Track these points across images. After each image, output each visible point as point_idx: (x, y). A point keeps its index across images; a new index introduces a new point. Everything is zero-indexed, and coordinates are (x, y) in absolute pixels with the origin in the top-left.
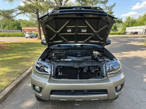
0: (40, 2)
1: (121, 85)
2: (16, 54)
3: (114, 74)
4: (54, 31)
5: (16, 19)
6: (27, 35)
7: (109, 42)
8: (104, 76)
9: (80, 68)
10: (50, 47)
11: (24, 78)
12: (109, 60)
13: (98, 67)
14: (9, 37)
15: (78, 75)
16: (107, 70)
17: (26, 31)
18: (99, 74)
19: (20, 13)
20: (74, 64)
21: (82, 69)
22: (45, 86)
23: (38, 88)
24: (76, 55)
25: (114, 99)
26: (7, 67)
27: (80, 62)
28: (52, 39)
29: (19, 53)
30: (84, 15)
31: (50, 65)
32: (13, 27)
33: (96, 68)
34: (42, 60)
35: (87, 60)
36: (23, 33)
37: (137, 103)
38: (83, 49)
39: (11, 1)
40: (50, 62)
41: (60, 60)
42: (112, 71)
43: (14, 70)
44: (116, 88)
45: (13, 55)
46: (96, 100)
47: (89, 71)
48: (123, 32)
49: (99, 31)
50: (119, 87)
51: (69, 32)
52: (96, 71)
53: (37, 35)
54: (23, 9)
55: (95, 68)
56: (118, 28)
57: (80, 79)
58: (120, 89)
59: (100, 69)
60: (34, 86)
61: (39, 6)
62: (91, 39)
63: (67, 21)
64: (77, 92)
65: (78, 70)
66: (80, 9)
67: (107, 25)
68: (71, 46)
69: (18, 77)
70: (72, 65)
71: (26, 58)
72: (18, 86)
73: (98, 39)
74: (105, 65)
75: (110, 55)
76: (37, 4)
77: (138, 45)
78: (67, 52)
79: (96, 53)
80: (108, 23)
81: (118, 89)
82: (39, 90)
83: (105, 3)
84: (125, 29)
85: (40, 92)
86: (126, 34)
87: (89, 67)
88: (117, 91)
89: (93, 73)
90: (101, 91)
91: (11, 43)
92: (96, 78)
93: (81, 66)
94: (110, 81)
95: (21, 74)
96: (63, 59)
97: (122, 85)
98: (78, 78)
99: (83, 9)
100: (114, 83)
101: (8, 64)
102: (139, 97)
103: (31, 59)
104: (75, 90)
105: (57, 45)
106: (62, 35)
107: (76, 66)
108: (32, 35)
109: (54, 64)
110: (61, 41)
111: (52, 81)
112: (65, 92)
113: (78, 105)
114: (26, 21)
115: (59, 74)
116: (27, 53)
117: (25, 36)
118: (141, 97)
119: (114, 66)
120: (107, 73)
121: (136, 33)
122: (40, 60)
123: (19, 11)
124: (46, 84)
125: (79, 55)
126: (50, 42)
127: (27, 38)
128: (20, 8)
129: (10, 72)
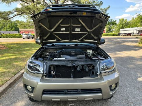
0: (37, 4)
1: (115, 84)
2: (11, 55)
3: (109, 72)
4: (48, 29)
5: (13, 21)
6: (24, 36)
7: (103, 42)
8: (98, 75)
9: (74, 67)
10: (44, 46)
11: (18, 78)
12: (103, 58)
13: (92, 66)
14: (6, 38)
15: (72, 74)
16: (101, 69)
17: (23, 32)
18: (93, 73)
19: (17, 15)
20: (67, 62)
21: (75, 67)
22: (37, 86)
23: (30, 87)
24: (69, 54)
25: (109, 99)
26: (2, 68)
27: (74, 61)
28: (45, 38)
29: (15, 53)
30: (78, 13)
31: (42, 64)
32: (11, 29)
33: (90, 67)
34: (35, 59)
35: (81, 59)
36: (21, 34)
37: (132, 102)
38: (78, 48)
39: (9, 3)
40: (43, 61)
41: (53, 58)
42: (106, 70)
43: (8, 70)
44: (110, 87)
45: (8, 55)
46: (91, 100)
47: (83, 70)
48: (117, 34)
49: (93, 29)
50: (113, 86)
51: (63, 31)
52: (90, 70)
53: (34, 36)
54: (20, 11)
55: (88, 67)
56: (113, 29)
57: (73, 78)
58: (115, 88)
59: (94, 67)
60: (26, 86)
61: (36, 8)
62: (86, 38)
63: (61, 19)
64: (71, 91)
65: (72, 69)
66: (73, 6)
67: (101, 24)
68: (65, 45)
69: (12, 77)
70: (66, 64)
71: (21, 58)
72: (11, 86)
73: (92, 38)
74: (99, 64)
75: (104, 54)
76: (34, 6)
77: (132, 45)
78: (61, 50)
79: (90, 52)
80: (102, 22)
81: (112, 88)
82: (31, 90)
83: (100, 5)
84: (119, 31)
85: (32, 92)
86: (120, 35)
87: (83, 65)
88: (111, 90)
89: (87, 72)
90: (94, 91)
91: (8, 44)
92: (90, 77)
93: (74, 64)
94: (104, 80)
95: (16, 74)
96: (56, 58)
97: (117, 84)
98: (72, 77)
99: (76, 7)
100: (109, 82)
101: (3, 64)
102: (134, 96)
103: (26, 59)
104: (68, 90)
105: (51, 44)
106: (56, 34)
107: (70, 65)
108: (29, 36)
109: (47, 63)
110: (55, 40)
111: (45, 80)
112: (57, 91)
113: (72, 105)
114: (23, 22)
115: (52, 73)
116: (23, 53)
117: (22, 37)
118: (136, 96)
119: (108, 64)
120: (101, 72)
121: (130, 34)
122: (33, 59)
123: (16, 13)
124: (37, 83)
125: (73, 54)
126: (44, 40)
127: (24, 39)
128: (17, 10)
129: (4, 72)
